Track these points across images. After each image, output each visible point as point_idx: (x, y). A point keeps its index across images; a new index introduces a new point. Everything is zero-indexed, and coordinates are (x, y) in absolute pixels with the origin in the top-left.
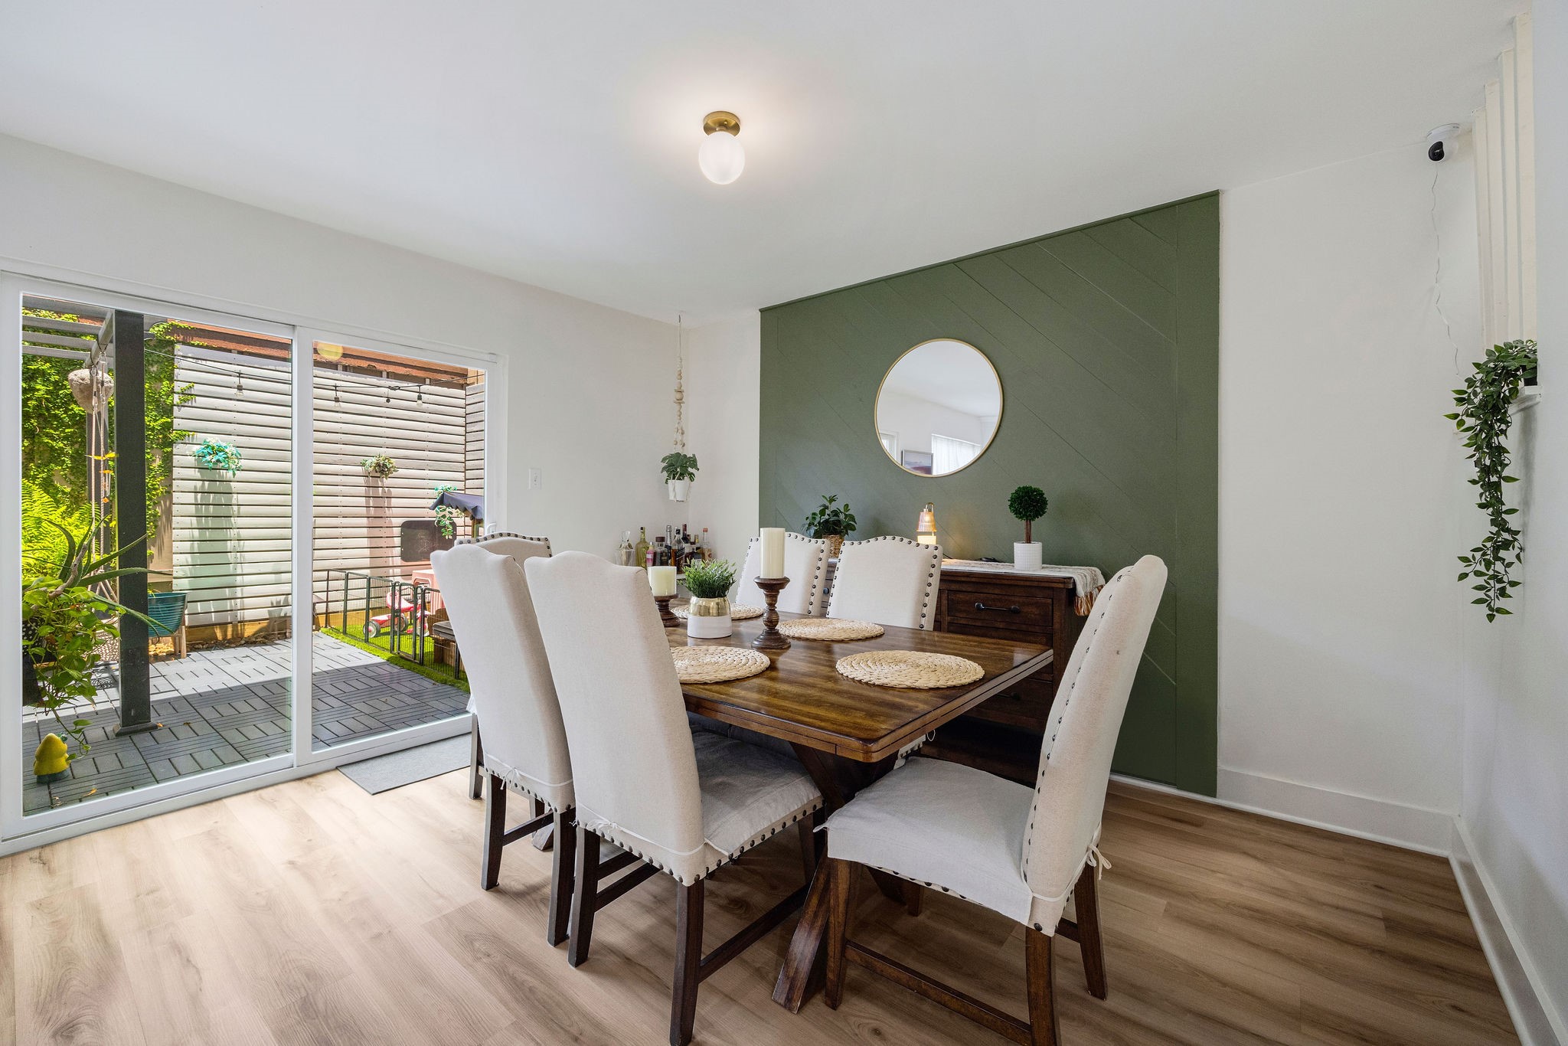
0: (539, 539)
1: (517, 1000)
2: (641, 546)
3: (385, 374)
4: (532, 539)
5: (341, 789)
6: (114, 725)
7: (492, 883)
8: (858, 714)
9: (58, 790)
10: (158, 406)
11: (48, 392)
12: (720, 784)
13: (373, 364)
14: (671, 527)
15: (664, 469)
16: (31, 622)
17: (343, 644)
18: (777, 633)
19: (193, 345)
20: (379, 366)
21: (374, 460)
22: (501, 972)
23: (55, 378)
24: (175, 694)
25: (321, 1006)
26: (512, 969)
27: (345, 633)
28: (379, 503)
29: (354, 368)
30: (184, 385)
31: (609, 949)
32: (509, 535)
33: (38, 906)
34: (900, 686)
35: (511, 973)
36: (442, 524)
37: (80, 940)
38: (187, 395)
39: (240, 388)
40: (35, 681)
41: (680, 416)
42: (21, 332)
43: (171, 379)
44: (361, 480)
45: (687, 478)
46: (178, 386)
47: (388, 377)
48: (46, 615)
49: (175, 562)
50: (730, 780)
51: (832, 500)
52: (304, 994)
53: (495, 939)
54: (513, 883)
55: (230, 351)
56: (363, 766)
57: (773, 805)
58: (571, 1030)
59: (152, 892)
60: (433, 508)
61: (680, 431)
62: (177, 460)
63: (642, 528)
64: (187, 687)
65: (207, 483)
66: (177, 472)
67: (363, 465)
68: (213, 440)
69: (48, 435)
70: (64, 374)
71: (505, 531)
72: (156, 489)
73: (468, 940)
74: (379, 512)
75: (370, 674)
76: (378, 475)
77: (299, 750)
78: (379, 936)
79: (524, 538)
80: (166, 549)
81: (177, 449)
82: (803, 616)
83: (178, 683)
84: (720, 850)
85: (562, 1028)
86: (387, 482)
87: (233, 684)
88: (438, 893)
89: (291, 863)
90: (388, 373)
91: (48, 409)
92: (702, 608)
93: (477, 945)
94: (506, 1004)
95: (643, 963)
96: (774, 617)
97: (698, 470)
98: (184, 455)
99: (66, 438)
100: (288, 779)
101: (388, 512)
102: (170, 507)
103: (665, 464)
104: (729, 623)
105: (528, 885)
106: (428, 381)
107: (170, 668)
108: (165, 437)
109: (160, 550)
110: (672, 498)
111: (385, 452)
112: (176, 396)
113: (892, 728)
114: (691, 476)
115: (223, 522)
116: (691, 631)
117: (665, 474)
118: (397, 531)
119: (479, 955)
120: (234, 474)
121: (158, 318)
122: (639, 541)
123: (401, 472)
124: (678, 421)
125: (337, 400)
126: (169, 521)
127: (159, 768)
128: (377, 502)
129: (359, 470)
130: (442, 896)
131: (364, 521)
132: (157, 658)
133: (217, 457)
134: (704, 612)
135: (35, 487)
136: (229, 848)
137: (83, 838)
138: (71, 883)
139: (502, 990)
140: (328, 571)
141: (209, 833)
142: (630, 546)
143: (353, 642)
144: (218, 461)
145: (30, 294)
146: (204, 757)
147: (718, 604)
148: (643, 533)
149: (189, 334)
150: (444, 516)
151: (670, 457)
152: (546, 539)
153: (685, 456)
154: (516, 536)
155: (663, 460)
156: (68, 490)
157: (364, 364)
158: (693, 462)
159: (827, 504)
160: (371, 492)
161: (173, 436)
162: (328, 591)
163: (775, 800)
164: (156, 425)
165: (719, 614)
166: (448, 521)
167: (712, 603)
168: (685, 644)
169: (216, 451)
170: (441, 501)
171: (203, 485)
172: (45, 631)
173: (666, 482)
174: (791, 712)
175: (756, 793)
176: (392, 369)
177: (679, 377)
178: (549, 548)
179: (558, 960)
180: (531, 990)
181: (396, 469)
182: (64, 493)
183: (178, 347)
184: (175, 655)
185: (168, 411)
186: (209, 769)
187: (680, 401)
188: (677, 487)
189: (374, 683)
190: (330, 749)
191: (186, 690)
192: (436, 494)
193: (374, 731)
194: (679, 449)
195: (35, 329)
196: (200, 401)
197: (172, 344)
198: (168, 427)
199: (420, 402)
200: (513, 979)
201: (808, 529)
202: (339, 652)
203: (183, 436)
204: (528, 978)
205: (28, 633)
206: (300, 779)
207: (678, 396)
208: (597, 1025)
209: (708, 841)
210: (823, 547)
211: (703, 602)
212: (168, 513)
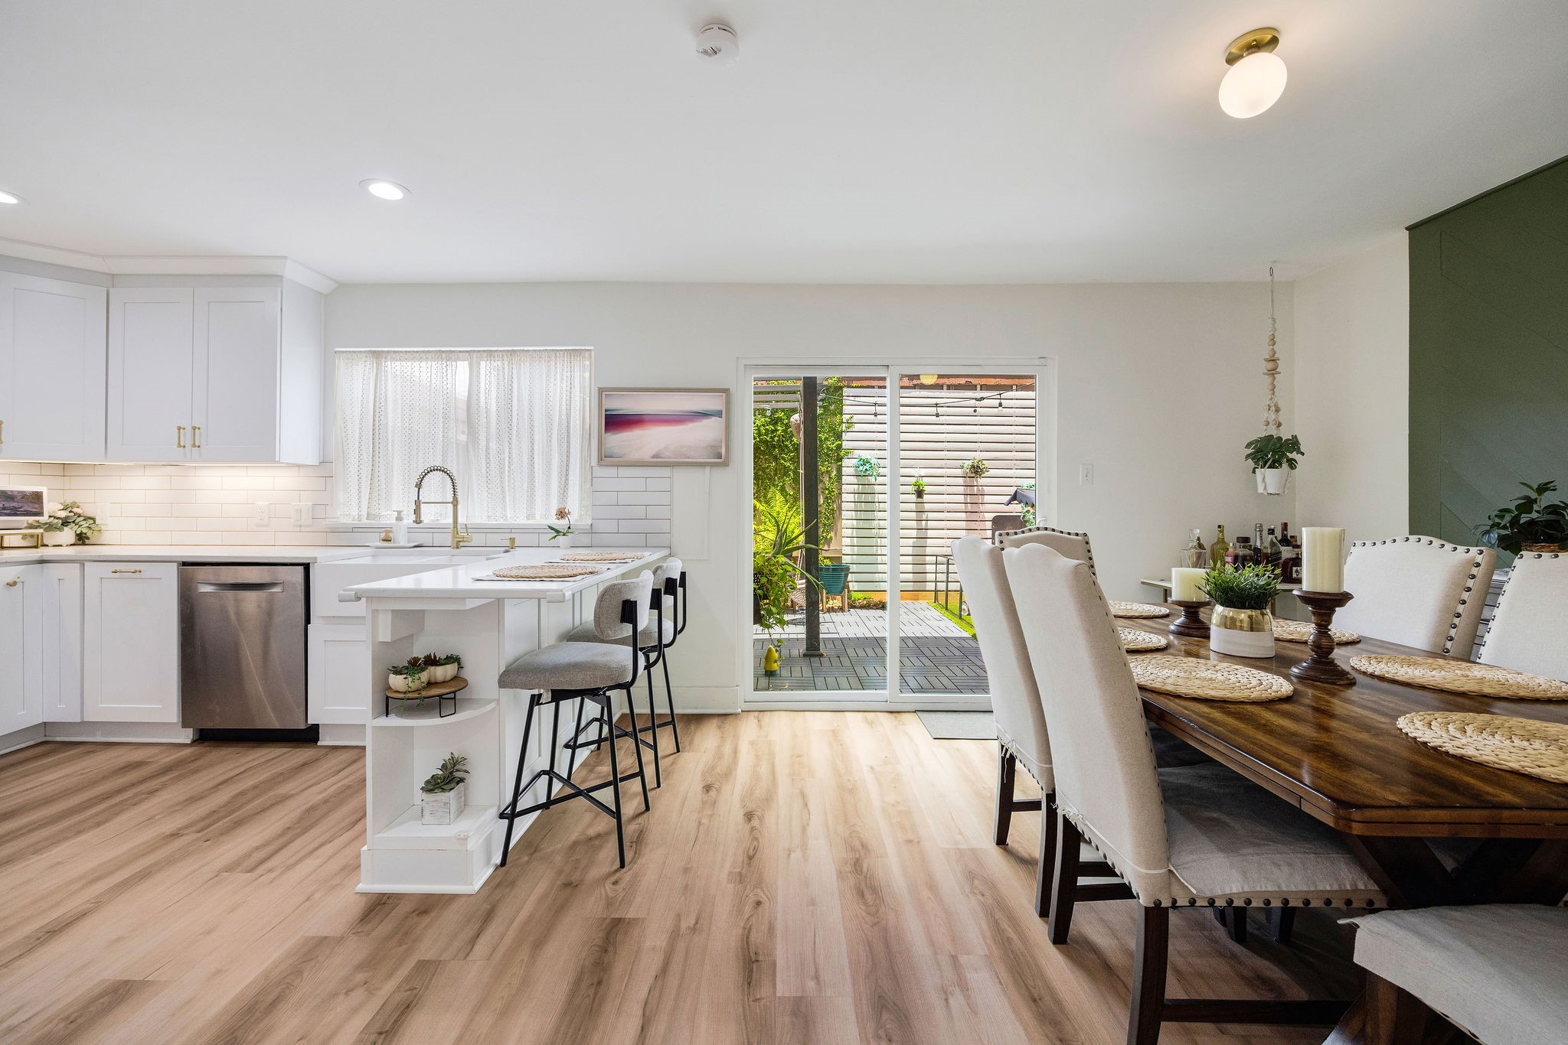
0: (1077, 535)
1: (995, 940)
2: (1218, 546)
3: (979, 387)
4: (1069, 534)
5: (913, 725)
6: (803, 648)
7: (1001, 840)
8: (1368, 775)
9: (773, 680)
10: (834, 433)
11: (783, 431)
12: (1213, 819)
13: (970, 380)
14: (1261, 526)
15: (1248, 457)
16: (758, 574)
17: (943, 617)
18: (1332, 663)
19: (853, 387)
20: (974, 381)
21: (970, 463)
22: (990, 914)
23: (786, 421)
24: (836, 636)
25: (865, 869)
26: (999, 915)
27: (947, 609)
28: (975, 499)
29: (955, 386)
30: (848, 417)
31: (1091, 946)
32: (1046, 529)
33: (752, 743)
34: (1497, 766)
35: (996, 918)
36: (1026, 519)
37: (764, 770)
38: (850, 423)
39: (876, 415)
40: (760, 610)
41: (1273, 390)
42: (753, 395)
43: (841, 414)
44: (961, 481)
45: (1285, 465)
46: (845, 418)
47: (981, 390)
48: (766, 571)
49: (843, 543)
50: (1227, 819)
51: (1543, 489)
52: (857, 856)
53: (992, 886)
54: (1020, 849)
55: (873, 387)
56: (933, 715)
57: (1285, 869)
58: (1033, 991)
59: (800, 756)
60: (1009, 503)
61: (1273, 408)
62: (845, 471)
63: (1219, 527)
64: (845, 632)
65: (860, 486)
66: (845, 479)
67: (962, 467)
68: (865, 455)
69: (783, 458)
70: (788, 418)
71: (1041, 525)
72: (834, 492)
73: (971, 876)
74: (975, 508)
75: (957, 645)
76: (973, 475)
77: (889, 692)
78: (910, 841)
79: (1062, 532)
80: (838, 534)
81: (845, 462)
82: (1433, 655)
83: (840, 629)
84: (1186, 884)
85: (1025, 984)
86: (981, 481)
87: (869, 635)
88: (959, 830)
89: (872, 768)
90: (981, 386)
91: (783, 441)
92: (1228, 620)
93: (976, 882)
94: (984, 938)
95: (1122, 978)
96: (1324, 642)
97: (1303, 454)
98: (849, 466)
99: (791, 460)
100: (884, 710)
101: (982, 508)
102: (841, 504)
103: (1250, 451)
104: (1271, 643)
105: (1032, 856)
106: (1014, 387)
107: (837, 617)
108: (838, 454)
109: (836, 534)
110: (1261, 490)
111: (978, 455)
112: (844, 425)
113: (1403, 803)
114: (1292, 464)
115: (869, 515)
116: (1213, 644)
117: (1251, 463)
118: (989, 525)
119: (975, 891)
120: (876, 479)
121: (826, 377)
122: (1216, 541)
123: (992, 472)
124: (1270, 397)
125: (937, 415)
126: (840, 514)
127: (819, 681)
128: (973, 497)
129: (959, 472)
130: (960, 833)
131: (963, 516)
132: (831, 610)
133: (865, 467)
134: (1229, 624)
135: (777, 492)
136: (841, 745)
137: (777, 713)
138: (767, 736)
139: (985, 926)
140: (937, 556)
141: (833, 731)
142: (1200, 546)
143: (950, 616)
144: (866, 470)
145: (757, 376)
146: (843, 681)
147: (1250, 617)
148: (1222, 532)
149: (849, 382)
150: (1028, 511)
151: (1257, 441)
152: (1085, 535)
153: (1280, 439)
154: (1053, 530)
155: (1248, 446)
156: (792, 493)
157: (962, 381)
158: (1294, 444)
159: (1533, 495)
160: (969, 490)
161: (842, 454)
162: (936, 573)
163: (1290, 865)
164: (833, 446)
165: (1252, 630)
166: (1032, 516)
167: (1243, 615)
168: (1207, 658)
169: (865, 462)
170: (1014, 497)
171: (859, 488)
172: (764, 580)
173: (1254, 472)
174: (1262, 747)
175: (1259, 845)
176: (984, 381)
177: (1271, 343)
178: (1087, 543)
179: (1040, 931)
180: (1009, 939)
181: (987, 469)
182: (790, 495)
183: (845, 389)
184: (841, 609)
185: (839, 436)
186: (842, 689)
187: (1273, 372)
188: (1269, 479)
189: (957, 653)
190: (914, 695)
191: (843, 635)
192: (1012, 490)
193: (947, 690)
194: (1272, 431)
195: (760, 393)
196: (857, 427)
197: (841, 388)
198: (839, 447)
199: (1000, 408)
200: (997, 923)
201: (1487, 532)
202: (939, 623)
203: (849, 451)
204: (1009, 930)
205: (756, 580)
206: (891, 712)
207: (1270, 365)
208: (1058, 1002)
209: (1172, 869)
210: (1479, 559)
211: (1230, 612)
212: (840, 508)
